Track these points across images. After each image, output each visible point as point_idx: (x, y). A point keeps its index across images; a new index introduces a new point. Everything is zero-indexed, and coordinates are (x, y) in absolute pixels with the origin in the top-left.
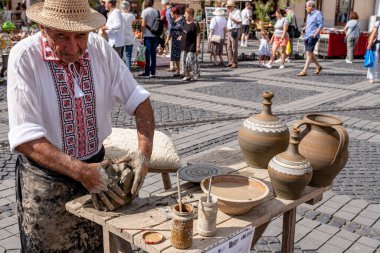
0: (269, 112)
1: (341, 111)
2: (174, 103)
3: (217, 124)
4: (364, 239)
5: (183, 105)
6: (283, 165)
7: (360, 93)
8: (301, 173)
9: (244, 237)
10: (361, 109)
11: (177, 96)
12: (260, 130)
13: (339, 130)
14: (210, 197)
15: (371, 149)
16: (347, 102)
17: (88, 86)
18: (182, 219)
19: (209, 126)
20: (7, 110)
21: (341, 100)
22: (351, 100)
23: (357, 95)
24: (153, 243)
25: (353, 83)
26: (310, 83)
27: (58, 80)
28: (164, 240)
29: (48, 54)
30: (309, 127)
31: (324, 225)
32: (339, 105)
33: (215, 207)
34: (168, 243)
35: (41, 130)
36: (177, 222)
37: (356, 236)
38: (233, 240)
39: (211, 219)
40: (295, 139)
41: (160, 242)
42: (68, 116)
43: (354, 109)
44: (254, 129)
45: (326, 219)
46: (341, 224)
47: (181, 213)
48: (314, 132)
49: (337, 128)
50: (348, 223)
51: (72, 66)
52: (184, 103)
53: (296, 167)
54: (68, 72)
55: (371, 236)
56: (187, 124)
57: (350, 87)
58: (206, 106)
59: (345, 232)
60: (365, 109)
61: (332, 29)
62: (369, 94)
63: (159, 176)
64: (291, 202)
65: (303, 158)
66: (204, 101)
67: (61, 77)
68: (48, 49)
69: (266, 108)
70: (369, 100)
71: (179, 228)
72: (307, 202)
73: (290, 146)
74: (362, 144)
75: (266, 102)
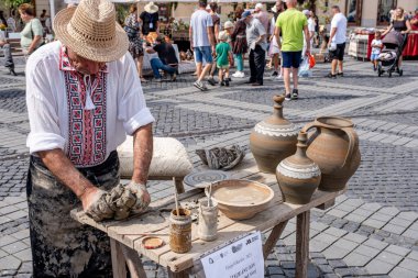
0: (281, 116)
1: (377, 115)
2: (203, 110)
3: (245, 132)
4: (392, 248)
5: (211, 112)
6: (290, 169)
7: (399, 96)
8: (309, 176)
9: (249, 242)
10: (399, 113)
11: (205, 103)
12: (271, 134)
13: (349, 132)
14: (211, 201)
15: (407, 155)
16: (385, 106)
17: (100, 98)
18: (180, 222)
19: (237, 134)
20: (28, 121)
21: (378, 104)
22: (389, 104)
23: (396, 98)
24: (152, 248)
25: (392, 86)
26: (347, 86)
27: (71, 90)
28: (163, 244)
29: (65, 64)
30: (319, 129)
31: (351, 234)
32: (376, 109)
33: (214, 210)
34: (167, 248)
35: (55, 141)
36: (174, 226)
37: (384, 244)
38: (235, 244)
39: (212, 223)
40: (303, 142)
41: (159, 247)
42: (77, 126)
43: (392, 113)
44: (264, 133)
45: (354, 228)
46: (370, 233)
47: (178, 217)
48: (324, 135)
49: (347, 130)
50: (377, 231)
51: (87, 78)
52: (211, 110)
53: (302, 170)
54: (82, 83)
55: (400, 244)
56: (213, 132)
57: (389, 90)
58: (235, 113)
59: (373, 241)
60: (404, 113)
61: (372, 29)
62: (409, 97)
63: (172, 183)
64: (299, 206)
65: (311, 161)
66: (233, 107)
67: (75, 88)
68: (66, 60)
69: (277, 111)
70: (408, 104)
71: (177, 232)
72: (318, 207)
73: (298, 150)
74: (398, 150)
75: (276, 105)
